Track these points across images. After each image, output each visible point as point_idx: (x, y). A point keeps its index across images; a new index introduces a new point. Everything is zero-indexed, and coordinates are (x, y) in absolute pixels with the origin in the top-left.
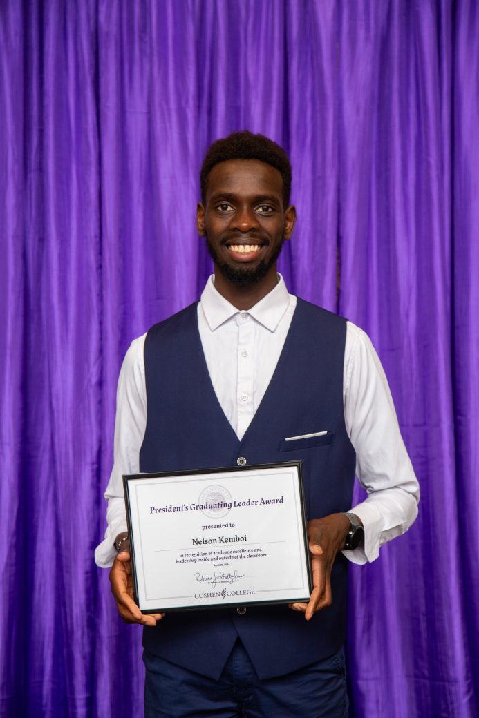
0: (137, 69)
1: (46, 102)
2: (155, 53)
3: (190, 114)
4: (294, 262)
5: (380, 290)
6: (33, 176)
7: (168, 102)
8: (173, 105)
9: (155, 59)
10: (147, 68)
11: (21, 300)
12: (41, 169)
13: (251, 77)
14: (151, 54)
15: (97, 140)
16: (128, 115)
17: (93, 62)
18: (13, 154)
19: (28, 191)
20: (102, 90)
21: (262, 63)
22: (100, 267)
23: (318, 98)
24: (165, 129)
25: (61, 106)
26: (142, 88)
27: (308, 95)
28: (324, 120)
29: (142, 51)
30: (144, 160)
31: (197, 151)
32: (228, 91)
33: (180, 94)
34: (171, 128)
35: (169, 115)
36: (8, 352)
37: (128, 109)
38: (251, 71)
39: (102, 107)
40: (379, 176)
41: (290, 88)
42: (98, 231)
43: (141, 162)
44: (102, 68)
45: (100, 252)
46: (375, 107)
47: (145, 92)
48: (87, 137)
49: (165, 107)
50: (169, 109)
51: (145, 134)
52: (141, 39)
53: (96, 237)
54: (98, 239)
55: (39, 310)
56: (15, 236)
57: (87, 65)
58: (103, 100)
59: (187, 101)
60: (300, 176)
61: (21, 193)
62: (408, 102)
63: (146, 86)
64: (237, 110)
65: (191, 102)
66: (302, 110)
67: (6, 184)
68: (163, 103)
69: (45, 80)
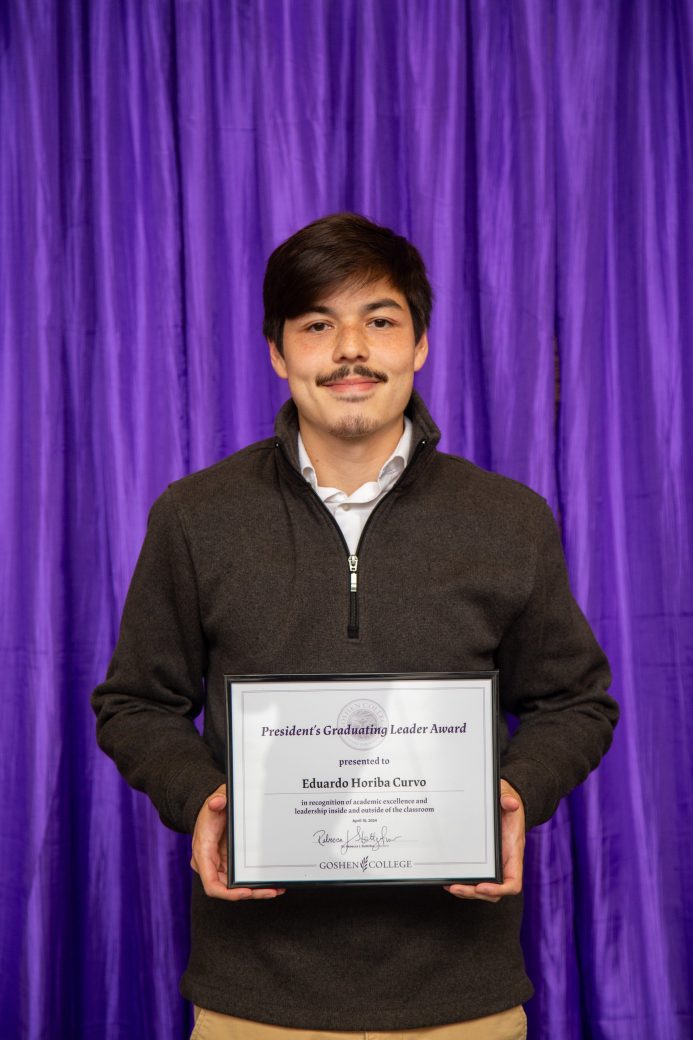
0: (235, 60)
1: (95, 116)
2: (264, 36)
3: (319, 130)
4: (486, 360)
5: (623, 401)
6: (76, 233)
7: (283, 112)
8: (291, 116)
9: (264, 44)
10: (251, 59)
11: (60, 427)
12: (89, 221)
13: (415, 69)
14: (258, 37)
15: (175, 174)
16: (223, 134)
17: (167, 51)
18: (45, 200)
19: (69, 258)
20: (183, 96)
21: (431, 46)
22: (184, 373)
23: (521, 99)
24: (281, 155)
25: (119, 121)
26: (244, 91)
27: (505, 95)
28: (531, 133)
29: (243, 32)
30: (249, 204)
31: (329, 188)
32: (378, 92)
33: (304, 100)
34: (289, 153)
35: (287, 133)
36: (43, 510)
37: (223, 126)
38: (414, 59)
39: (183, 122)
40: (620, 219)
41: (476, 85)
42: (179, 318)
43: (245, 208)
44: (181, 62)
45: (184, 350)
46: (612, 112)
47: (249, 98)
48: (159, 169)
49: (279, 120)
50: (285, 124)
51: (251, 164)
52: (242, 14)
53: (176, 326)
54: (179, 330)
55: (89, 444)
56: (51, 328)
57: (157, 55)
58: (183, 112)
59: (314, 110)
60: (494, 224)
61: (58, 259)
62: (664, 102)
63: (249, 86)
64: (394, 122)
65: (321, 111)
66: (496, 119)
67: (35, 246)
68: (277, 114)
69: (93, 82)
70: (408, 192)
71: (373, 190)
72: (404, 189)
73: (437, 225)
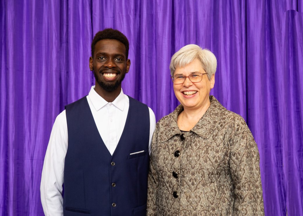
1: (69, 13)
3: (132, 17)
6: (64, 45)
7: (122, 13)
8: (124, 14)
11: (59, 98)
12: (67, 42)
13: (158, 1)
16: (105, 18)
18: (55, 35)
19: (62, 52)
20: (94, 8)
23: (187, 10)
24: (121, 24)
25: (76, 14)
26: (111, 7)
27: (183, 9)
28: (189, 19)
31: (134, 33)
32: (147, 7)
33: (127, 9)
34: (123, 24)
35: (123, 18)
36: (53, 121)
37: (105, 16)
39: (93, 15)
40: (214, 43)
41: (175, 6)
46: (212, 14)
47: (112, 9)
48: (87, 28)
49: (121, 15)
50: (122, 16)
51: (113, 26)
55: (67, 103)
56: (56, 71)
58: (94, 12)
59: (130, 12)
60: (179, 44)
61: (59, 52)
62: (226, 11)
63: (112, 5)
64: (152, 15)
65: (132, 12)
66: (180, 15)
67: (52, 48)
68: (120, 13)
69: (69, 4)
70: (156, 35)
71: (146, 34)
72: (154, 34)
73: (163, 44)
